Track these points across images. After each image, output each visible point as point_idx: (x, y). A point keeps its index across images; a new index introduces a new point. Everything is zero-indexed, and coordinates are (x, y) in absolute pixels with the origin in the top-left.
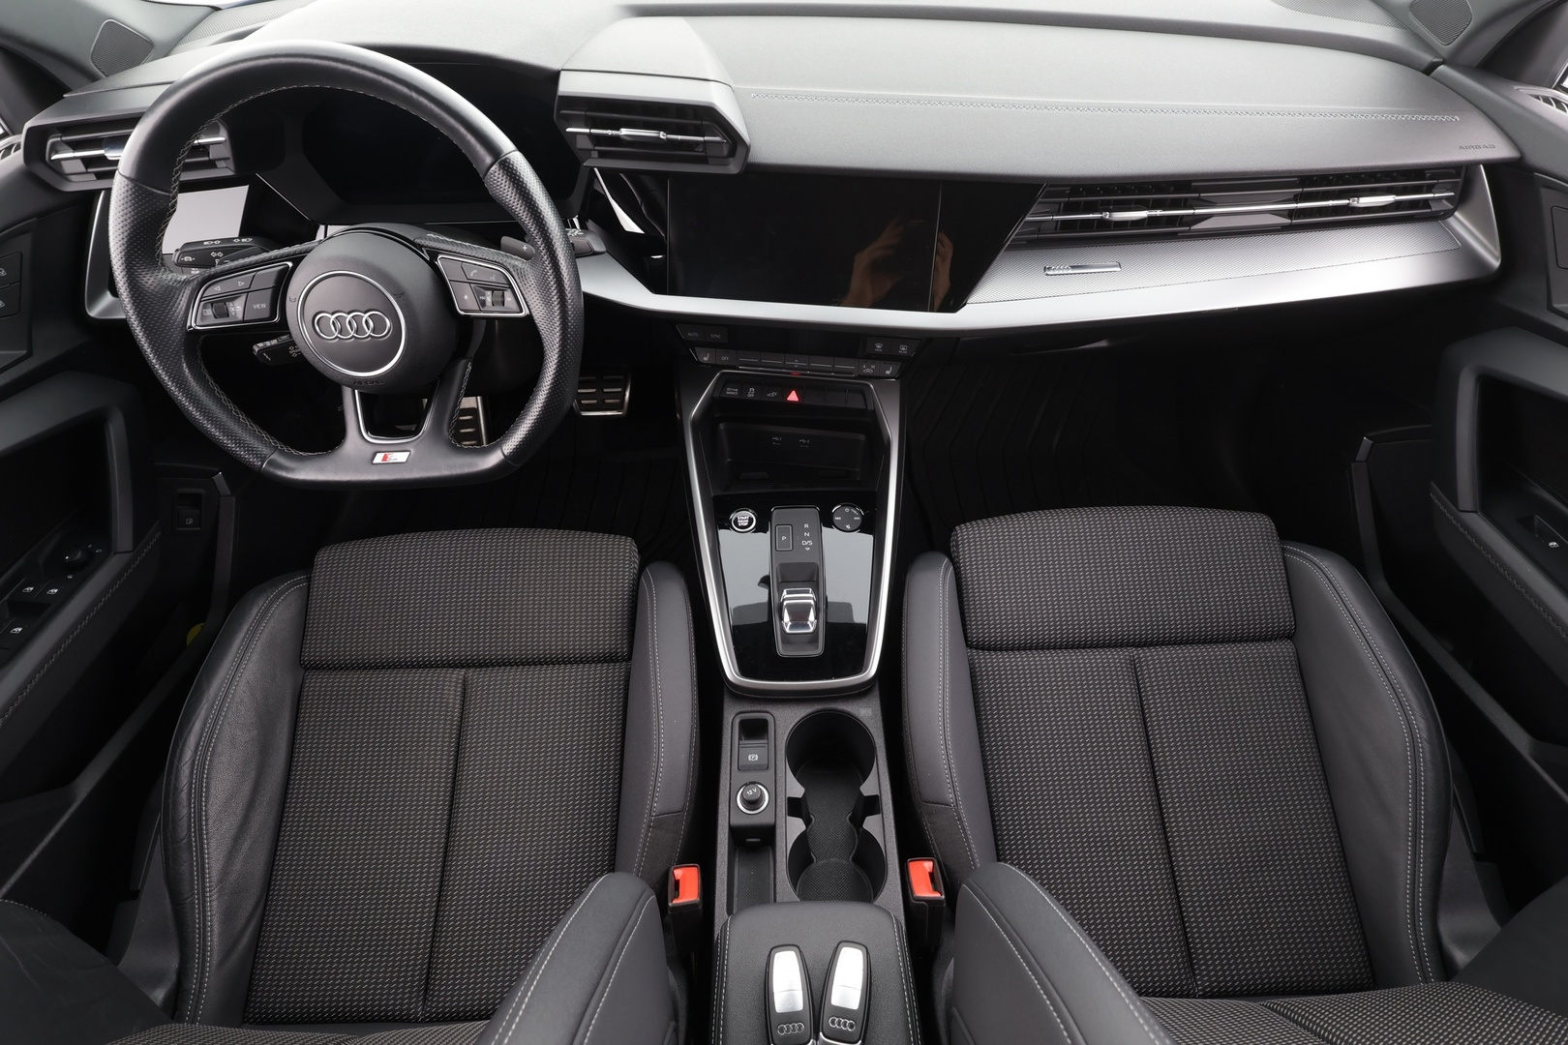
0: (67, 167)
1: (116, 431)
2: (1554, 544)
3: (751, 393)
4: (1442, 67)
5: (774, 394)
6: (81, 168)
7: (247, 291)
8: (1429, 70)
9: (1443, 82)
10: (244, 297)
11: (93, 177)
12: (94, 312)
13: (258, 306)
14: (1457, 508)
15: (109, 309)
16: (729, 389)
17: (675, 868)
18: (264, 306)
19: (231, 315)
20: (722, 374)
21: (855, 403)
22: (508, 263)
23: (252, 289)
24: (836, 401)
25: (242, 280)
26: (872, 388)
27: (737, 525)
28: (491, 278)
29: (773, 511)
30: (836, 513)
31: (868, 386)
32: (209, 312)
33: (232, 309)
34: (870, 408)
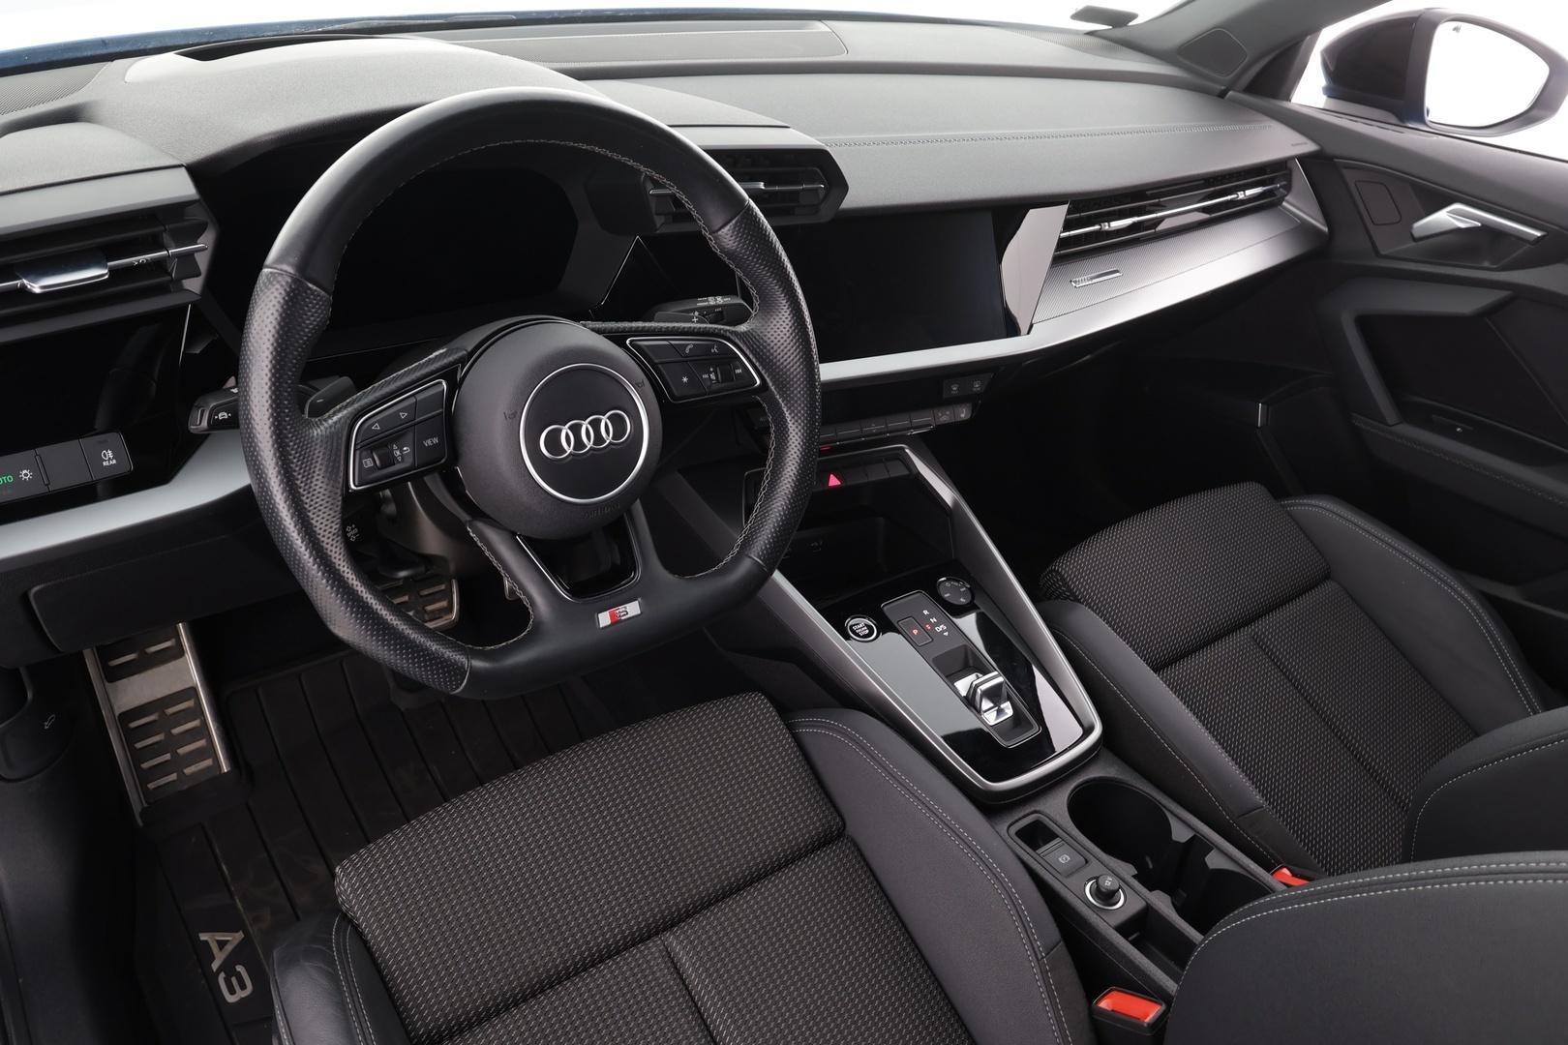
2: (1458, 429)
4: (1230, 93)
7: (412, 425)
8: (1222, 95)
9: (1234, 101)
10: (410, 434)
13: (429, 442)
14: (1387, 424)
17: (1097, 1003)
18: (436, 441)
19: (398, 462)
20: (749, 475)
21: (897, 471)
22: (726, 331)
23: (417, 420)
24: (878, 474)
25: (402, 410)
26: (907, 451)
27: (858, 635)
28: (713, 351)
29: (885, 609)
30: (941, 590)
31: (902, 449)
32: (368, 463)
33: (398, 453)
34: (914, 472)
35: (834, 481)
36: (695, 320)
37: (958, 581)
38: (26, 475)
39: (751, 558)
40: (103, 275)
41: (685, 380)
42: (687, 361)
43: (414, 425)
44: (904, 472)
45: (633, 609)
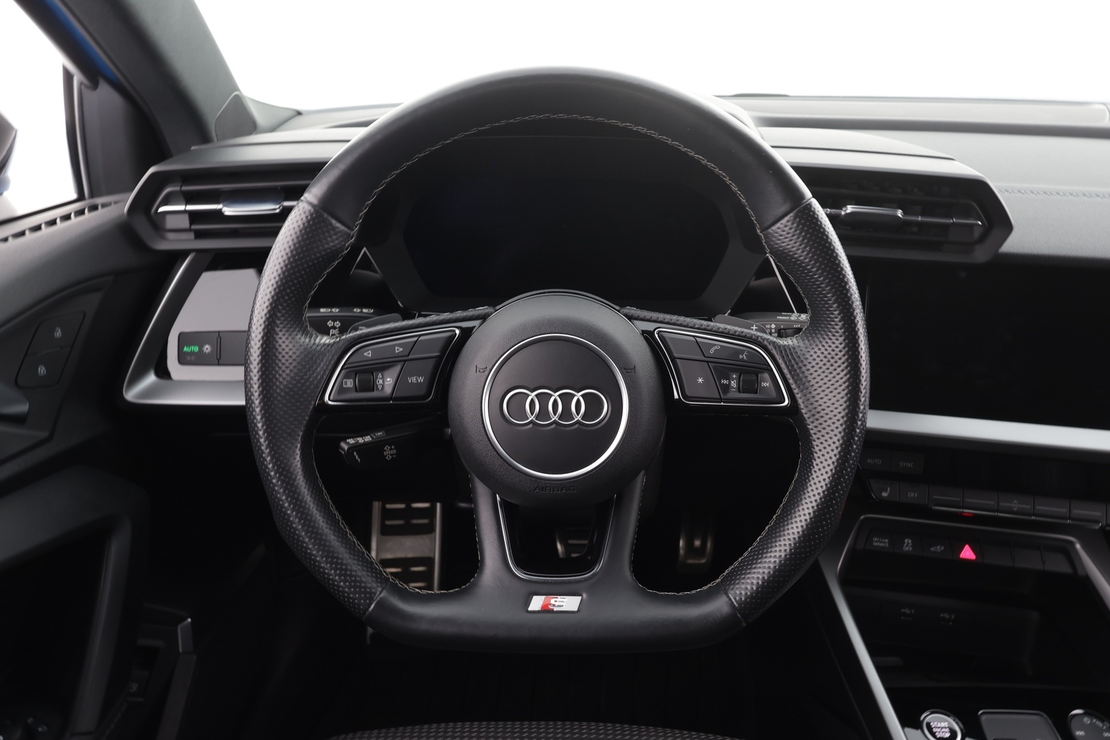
0: (171, 223)
1: (117, 551)
3: (908, 545)
5: (939, 548)
6: (184, 222)
7: (403, 360)
10: (398, 368)
11: (192, 235)
12: (132, 394)
13: (414, 380)
15: (149, 392)
16: (875, 539)
18: (421, 379)
19: (378, 389)
20: (865, 519)
21: (1058, 565)
22: (764, 339)
23: (410, 357)
24: (1030, 561)
25: (399, 345)
26: (1078, 546)
27: (933, 734)
28: (741, 357)
29: (984, 718)
30: (1074, 724)
31: (1072, 544)
32: (349, 383)
33: (381, 382)
34: (1080, 572)
35: (967, 553)
36: (754, 328)
37: (1103, 721)
38: (207, 349)
39: (728, 597)
40: (275, 209)
41: (700, 380)
42: (708, 362)
43: (405, 361)
44: (1065, 568)
45: (569, 603)
